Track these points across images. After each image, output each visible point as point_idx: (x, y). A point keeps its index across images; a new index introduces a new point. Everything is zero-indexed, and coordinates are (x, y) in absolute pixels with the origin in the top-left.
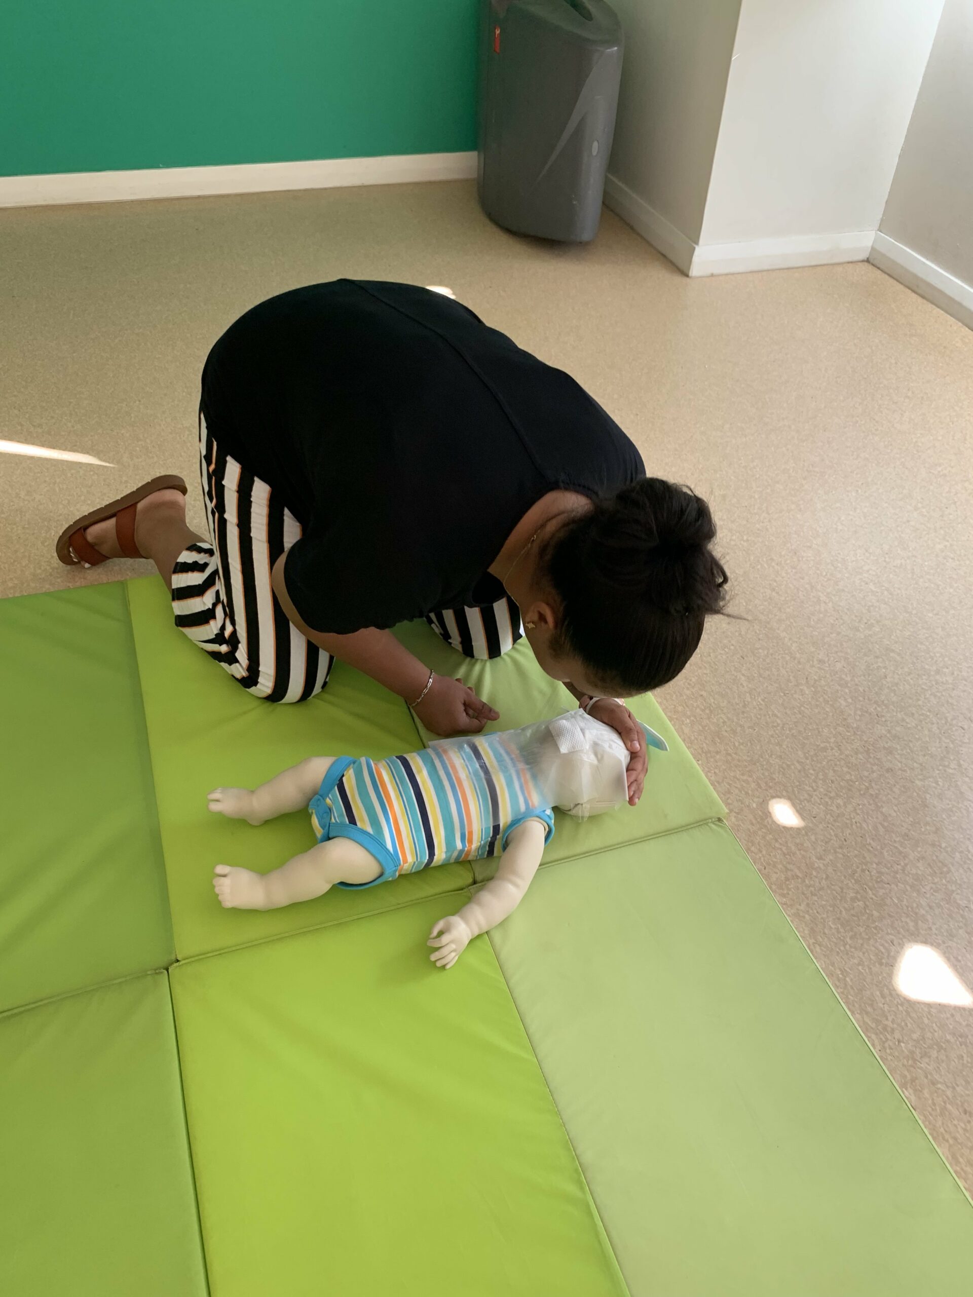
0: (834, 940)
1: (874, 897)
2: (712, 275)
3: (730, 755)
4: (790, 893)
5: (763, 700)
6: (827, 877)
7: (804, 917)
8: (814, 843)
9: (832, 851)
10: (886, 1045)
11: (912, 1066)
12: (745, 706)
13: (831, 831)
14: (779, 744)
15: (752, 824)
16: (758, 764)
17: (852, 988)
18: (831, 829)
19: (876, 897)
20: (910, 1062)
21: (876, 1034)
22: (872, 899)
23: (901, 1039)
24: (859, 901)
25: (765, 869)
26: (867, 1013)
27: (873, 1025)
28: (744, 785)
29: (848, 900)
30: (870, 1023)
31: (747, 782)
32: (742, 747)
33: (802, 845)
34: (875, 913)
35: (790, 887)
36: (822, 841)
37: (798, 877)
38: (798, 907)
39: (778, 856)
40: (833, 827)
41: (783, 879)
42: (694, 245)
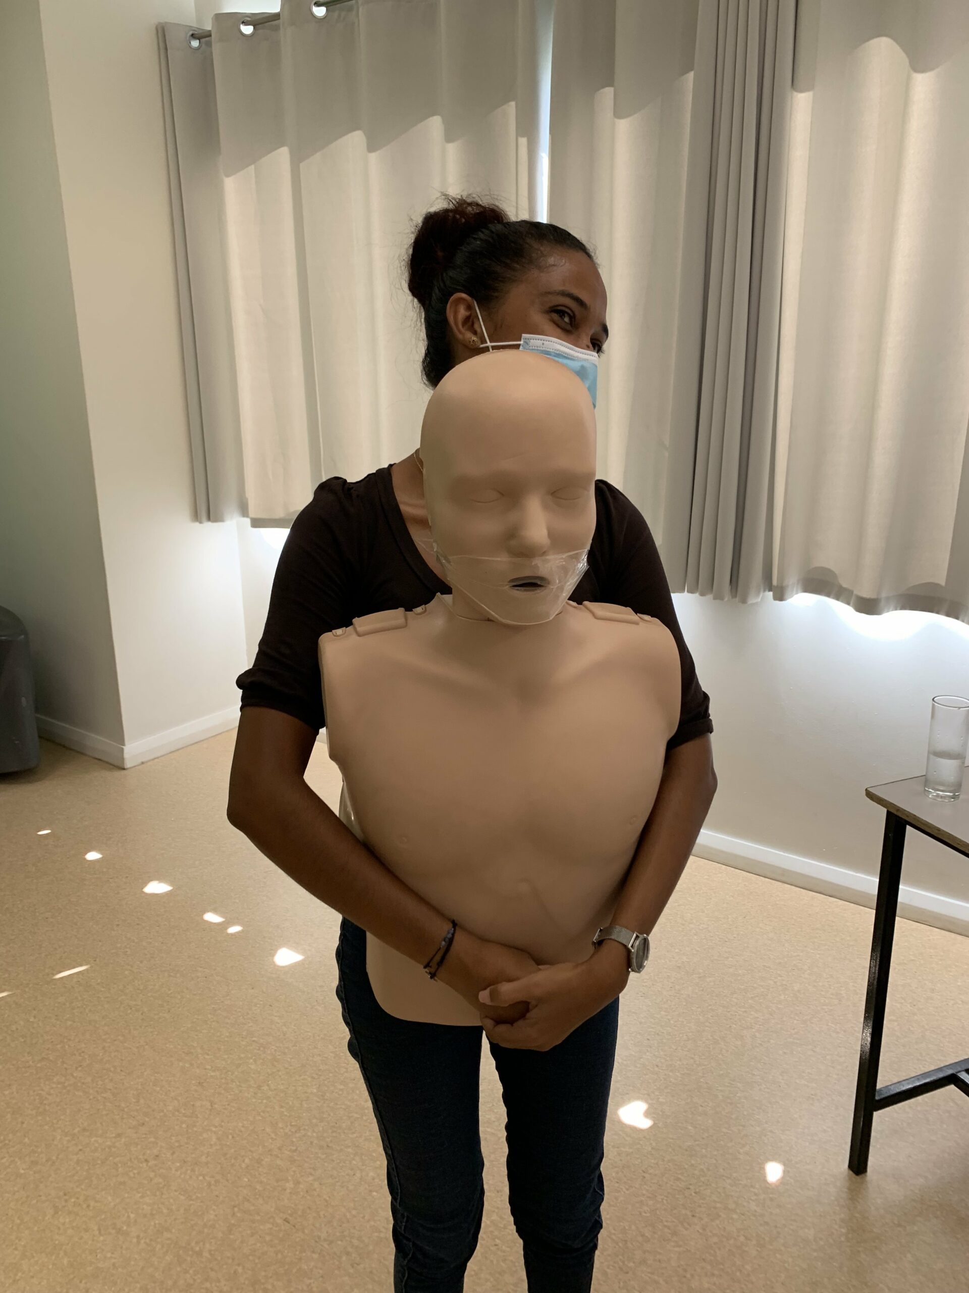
42: (123, 747)
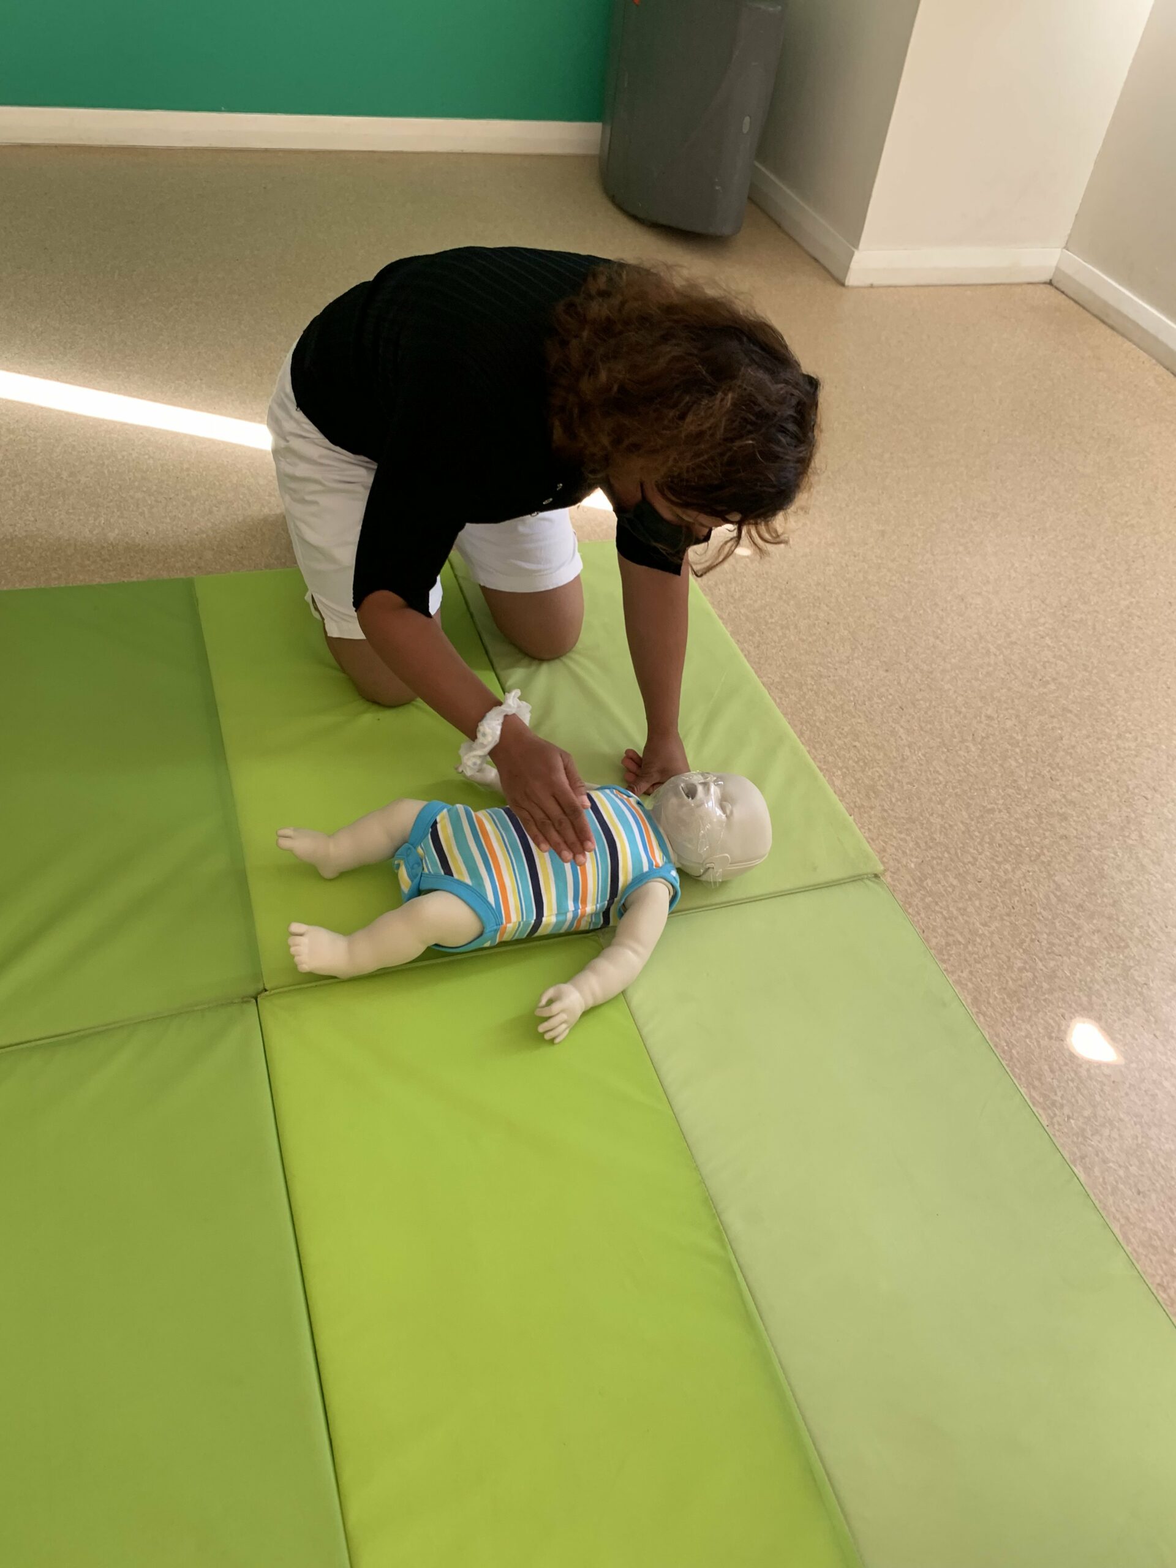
0: (999, 1010)
1: (1044, 968)
2: (872, 286)
3: (886, 811)
4: (951, 958)
5: (924, 755)
6: (993, 945)
7: (966, 985)
8: (979, 908)
9: (998, 918)
10: (1055, 1120)
11: (1081, 1143)
12: (903, 760)
13: (998, 897)
14: (941, 803)
15: (910, 885)
16: (917, 823)
17: (1019, 1061)
18: (998, 895)
19: (1047, 968)
20: (1080, 1139)
21: (1044, 1109)
22: (1042, 970)
23: (1071, 1114)
24: (1027, 971)
25: (924, 932)
26: (1034, 1088)
27: (1041, 1100)
28: (901, 843)
29: (1016, 970)
30: (1037, 1097)
31: (906, 841)
32: (899, 803)
33: (965, 910)
34: (1045, 986)
35: (951, 952)
36: (987, 907)
37: (960, 943)
38: (960, 974)
39: (938, 920)
40: (1000, 894)
41: (943, 943)
42: (853, 249)
